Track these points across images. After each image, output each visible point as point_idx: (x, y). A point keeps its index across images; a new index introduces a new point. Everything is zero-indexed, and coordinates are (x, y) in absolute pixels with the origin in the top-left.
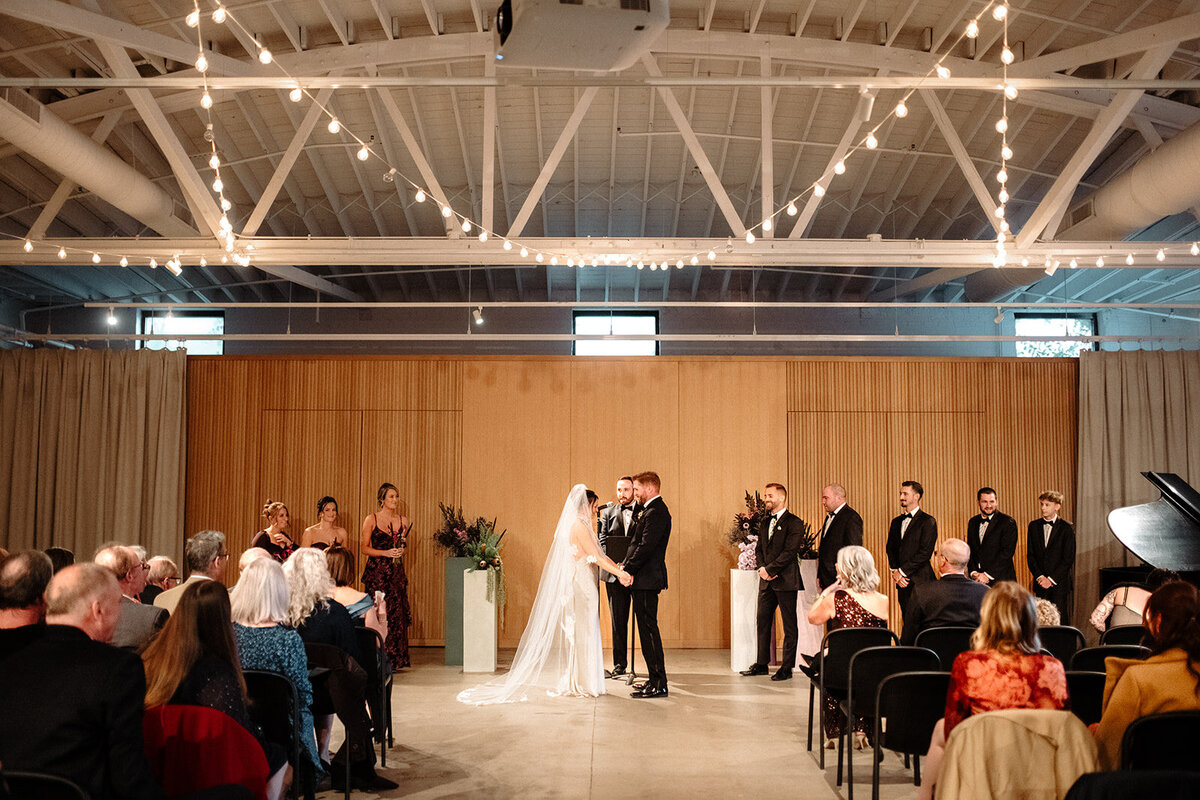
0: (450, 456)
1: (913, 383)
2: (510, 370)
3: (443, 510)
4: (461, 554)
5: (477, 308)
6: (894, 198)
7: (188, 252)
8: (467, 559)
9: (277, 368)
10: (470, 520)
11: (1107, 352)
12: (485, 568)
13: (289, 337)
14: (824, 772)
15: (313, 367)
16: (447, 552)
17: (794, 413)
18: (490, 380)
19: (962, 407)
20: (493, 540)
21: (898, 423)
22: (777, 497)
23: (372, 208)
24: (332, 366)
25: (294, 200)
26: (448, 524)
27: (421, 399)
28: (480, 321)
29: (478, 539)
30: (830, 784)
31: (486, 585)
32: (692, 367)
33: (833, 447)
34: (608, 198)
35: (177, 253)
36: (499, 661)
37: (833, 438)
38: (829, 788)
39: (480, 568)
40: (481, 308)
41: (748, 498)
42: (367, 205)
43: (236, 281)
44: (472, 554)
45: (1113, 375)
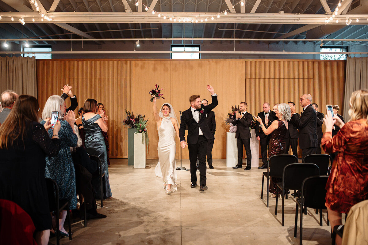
0: (129, 93)
1: (289, 69)
2: (149, 64)
3: (126, 112)
4: (133, 127)
5: (137, 41)
6: (284, 3)
7: (27, 16)
8: (135, 129)
9: (68, 63)
10: (136, 116)
11: (356, 58)
12: (141, 132)
13: (71, 52)
14: (268, 208)
15: (81, 63)
16: (128, 127)
17: (248, 79)
18: (142, 67)
19: (305, 77)
20: (144, 122)
21: (284, 82)
22: (244, 107)
23: (100, 7)
24: (87, 63)
25: (72, 4)
26: (128, 117)
27: (119, 74)
28: (138, 45)
29: (139, 122)
30: (272, 214)
31: (142, 138)
32: (212, 63)
33: (261, 91)
34: (183, 3)
35: (23, 16)
36: (147, 163)
37: (261, 87)
38: (272, 216)
39: (139, 132)
40: (138, 41)
41: (232, 108)
42: (98, 6)
43: (54, 34)
44: (136, 127)
45: (358, 65)
